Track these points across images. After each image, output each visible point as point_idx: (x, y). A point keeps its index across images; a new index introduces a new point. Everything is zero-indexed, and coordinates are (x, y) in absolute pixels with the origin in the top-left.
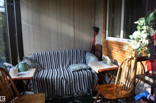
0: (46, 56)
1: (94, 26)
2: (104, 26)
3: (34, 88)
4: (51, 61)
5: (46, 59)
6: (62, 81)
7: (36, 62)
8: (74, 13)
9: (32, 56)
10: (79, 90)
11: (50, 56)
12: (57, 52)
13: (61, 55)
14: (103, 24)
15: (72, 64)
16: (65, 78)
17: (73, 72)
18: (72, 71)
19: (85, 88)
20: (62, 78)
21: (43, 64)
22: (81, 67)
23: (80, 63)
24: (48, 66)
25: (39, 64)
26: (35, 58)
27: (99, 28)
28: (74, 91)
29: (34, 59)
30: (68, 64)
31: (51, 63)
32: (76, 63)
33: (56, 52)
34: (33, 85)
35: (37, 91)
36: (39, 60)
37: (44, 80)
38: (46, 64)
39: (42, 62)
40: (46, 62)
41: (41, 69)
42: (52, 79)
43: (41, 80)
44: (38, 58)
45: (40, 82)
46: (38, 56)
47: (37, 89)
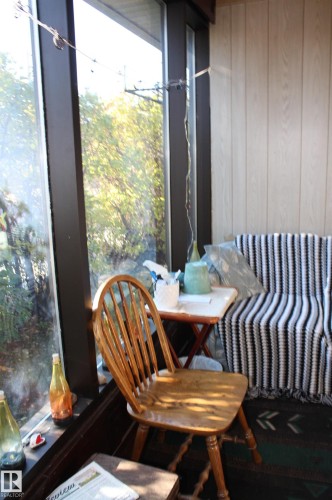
0: (280, 250)
3: (226, 349)
5: (280, 259)
6: (320, 345)
7: (245, 264)
9: (234, 243)
11: (293, 250)
16: (331, 334)
20: (323, 334)
21: (268, 274)
24: (281, 284)
25: (256, 273)
26: (242, 251)
29: (240, 253)
31: (294, 275)
33: (317, 238)
34: (225, 339)
35: (235, 360)
36: (255, 261)
37: (260, 330)
38: (278, 276)
39: (264, 267)
40: (277, 270)
41: (257, 291)
42: (286, 332)
43: (251, 328)
44: (254, 252)
45: (248, 333)
46: (254, 246)
47: (235, 353)
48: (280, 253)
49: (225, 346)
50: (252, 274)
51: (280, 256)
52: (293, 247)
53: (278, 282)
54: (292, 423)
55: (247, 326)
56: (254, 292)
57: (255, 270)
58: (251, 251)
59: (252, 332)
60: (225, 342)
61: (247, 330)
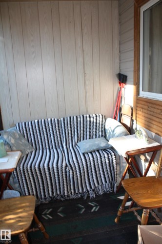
0: (39, 128)
1: (118, 73)
2: (135, 72)
3: (19, 183)
4: (47, 134)
5: (40, 132)
6: (66, 171)
7: (22, 137)
8: (83, 51)
9: (15, 128)
10: (96, 185)
11: (46, 127)
12: (58, 120)
13: (64, 124)
14: (133, 69)
15: (84, 139)
16: (70, 164)
17: (84, 154)
18: (83, 152)
19: (106, 182)
20: (66, 166)
21: (35, 140)
22: (98, 145)
23: (96, 138)
24: (42, 144)
25: (28, 141)
26: (20, 131)
27: (126, 77)
28: (88, 188)
29: (19, 132)
30: (76, 140)
31: (48, 139)
32: (90, 138)
33: (56, 120)
34: (18, 178)
35: (25, 187)
36: (27, 135)
37: (35, 169)
38: (40, 141)
39: (32, 137)
40: (39, 138)
41: (31, 150)
42: (49, 168)
43: (31, 169)
44: (26, 130)
45: (30, 172)
46: (26, 128)
47: (25, 184)
48: (39, 129)
49: (19, 181)
50: (27, 142)
51: (40, 131)
52: (45, 125)
53: (40, 144)
54: (60, 212)
55: (29, 169)
56: (29, 151)
57: (28, 139)
58: (24, 130)
59: (32, 171)
60: (18, 180)
61: (29, 171)
